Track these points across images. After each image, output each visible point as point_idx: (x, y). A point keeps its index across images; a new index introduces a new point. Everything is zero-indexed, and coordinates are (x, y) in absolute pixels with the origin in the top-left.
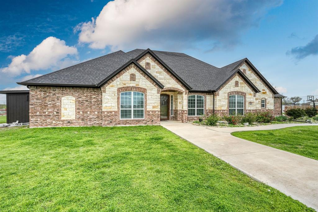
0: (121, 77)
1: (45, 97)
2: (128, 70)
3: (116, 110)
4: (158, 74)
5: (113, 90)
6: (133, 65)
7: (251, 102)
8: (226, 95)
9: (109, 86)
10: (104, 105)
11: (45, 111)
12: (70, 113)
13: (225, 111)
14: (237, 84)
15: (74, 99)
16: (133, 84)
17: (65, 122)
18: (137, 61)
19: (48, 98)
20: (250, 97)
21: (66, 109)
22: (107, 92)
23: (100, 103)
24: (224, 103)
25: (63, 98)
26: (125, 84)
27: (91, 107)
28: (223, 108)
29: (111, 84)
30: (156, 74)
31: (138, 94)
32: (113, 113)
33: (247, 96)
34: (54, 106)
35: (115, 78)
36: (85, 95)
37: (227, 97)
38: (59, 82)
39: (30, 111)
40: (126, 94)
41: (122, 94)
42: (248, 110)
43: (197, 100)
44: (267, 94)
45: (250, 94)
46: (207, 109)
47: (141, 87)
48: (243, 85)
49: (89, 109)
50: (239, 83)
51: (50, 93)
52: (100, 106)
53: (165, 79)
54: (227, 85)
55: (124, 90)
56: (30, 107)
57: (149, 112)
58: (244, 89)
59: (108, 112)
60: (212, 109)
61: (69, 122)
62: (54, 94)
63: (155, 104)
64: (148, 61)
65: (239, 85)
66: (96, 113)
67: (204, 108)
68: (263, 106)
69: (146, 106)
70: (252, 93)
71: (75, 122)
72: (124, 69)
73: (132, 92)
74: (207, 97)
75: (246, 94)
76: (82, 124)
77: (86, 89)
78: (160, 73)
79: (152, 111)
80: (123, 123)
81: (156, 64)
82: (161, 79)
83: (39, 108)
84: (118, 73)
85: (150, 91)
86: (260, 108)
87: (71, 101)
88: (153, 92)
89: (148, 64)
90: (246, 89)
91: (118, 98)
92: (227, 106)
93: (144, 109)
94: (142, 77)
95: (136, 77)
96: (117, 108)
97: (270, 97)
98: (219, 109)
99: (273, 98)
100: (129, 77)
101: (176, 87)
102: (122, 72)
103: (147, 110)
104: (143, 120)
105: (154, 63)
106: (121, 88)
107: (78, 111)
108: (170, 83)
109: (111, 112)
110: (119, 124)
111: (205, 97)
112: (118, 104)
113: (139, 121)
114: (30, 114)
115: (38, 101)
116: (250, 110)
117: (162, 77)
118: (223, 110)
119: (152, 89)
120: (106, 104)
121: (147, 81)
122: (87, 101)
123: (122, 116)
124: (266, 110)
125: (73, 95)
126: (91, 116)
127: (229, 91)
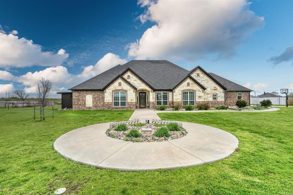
0: (114, 84)
1: (79, 96)
2: (117, 80)
3: (111, 102)
4: (135, 82)
5: (110, 91)
6: (120, 78)
7: (200, 96)
8: (181, 92)
9: (108, 89)
10: (105, 99)
11: (79, 102)
12: (90, 104)
13: (180, 102)
14: (188, 84)
15: (92, 96)
16: (120, 88)
17: (88, 108)
18: (122, 75)
19: (80, 96)
20: (199, 93)
21: (88, 101)
22: (107, 93)
23: (103, 98)
24: (179, 97)
25: (87, 96)
26: (116, 88)
27: (99, 100)
28: (178, 101)
29: (109, 88)
30: (133, 81)
31: (123, 93)
32: (110, 103)
33: (196, 92)
34: (83, 100)
35: (111, 85)
36: (97, 94)
37: (181, 93)
38: (85, 88)
39: (73, 102)
40: (116, 93)
41: (114, 93)
42: (198, 102)
43: (163, 96)
44: (218, 90)
45: (199, 91)
46: (170, 101)
47: (124, 89)
48: (194, 85)
49: (99, 101)
50: (190, 84)
51: (81, 93)
52: (104, 100)
53: (138, 84)
54: (181, 86)
55: (116, 91)
56: (73, 100)
57: (129, 103)
58: (194, 87)
59: (107, 103)
60: (172, 101)
61: (89, 108)
62: (83, 94)
63: (132, 99)
64: (129, 74)
65: (191, 85)
66: (102, 103)
67: (168, 101)
68: (214, 98)
69: (127, 99)
70: (201, 90)
71: (92, 108)
72: (115, 80)
73: (120, 92)
74: (169, 94)
75: (195, 91)
76: (95, 109)
77: (97, 91)
78: (135, 81)
79: (131, 102)
80: (115, 109)
81: (133, 76)
82: (136, 84)
83: (76, 101)
84: (112, 82)
85: (129, 91)
86: (212, 100)
87: (90, 97)
88: (131, 92)
89: (129, 76)
90: (196, 87)
91: (112, 96)
92: (181, 99)
93: (126, 101)
94: (125, 84)
95: (122, 84)
96: (112, 101)
97: (220, 92)
98: (176, 101)
99: (223, 93)
100: (118, 84)
101: (145, 88)
102: (114, 82)
103: (128, 102)
104: (126, 107)
105: (132, 75)
106: (114, 90)
107: (93, 102)
108: (141, 86)
109: (109, 103)
110: (113, 109)
111: (169, 93)
112: (112, 99)
113: (123, 108)
114: (73, 104)
115: (76, 98)
116: (199, 102)
117: (137, 83)
118: (178, 102)
119: (130, 90)
120: (107, 99)
121: (127, 86)
122: (98, 97)
123: (115, 105)
124: (217, 102)
125: (91, 94)
126: (100, 105)
127: (183, 89)
